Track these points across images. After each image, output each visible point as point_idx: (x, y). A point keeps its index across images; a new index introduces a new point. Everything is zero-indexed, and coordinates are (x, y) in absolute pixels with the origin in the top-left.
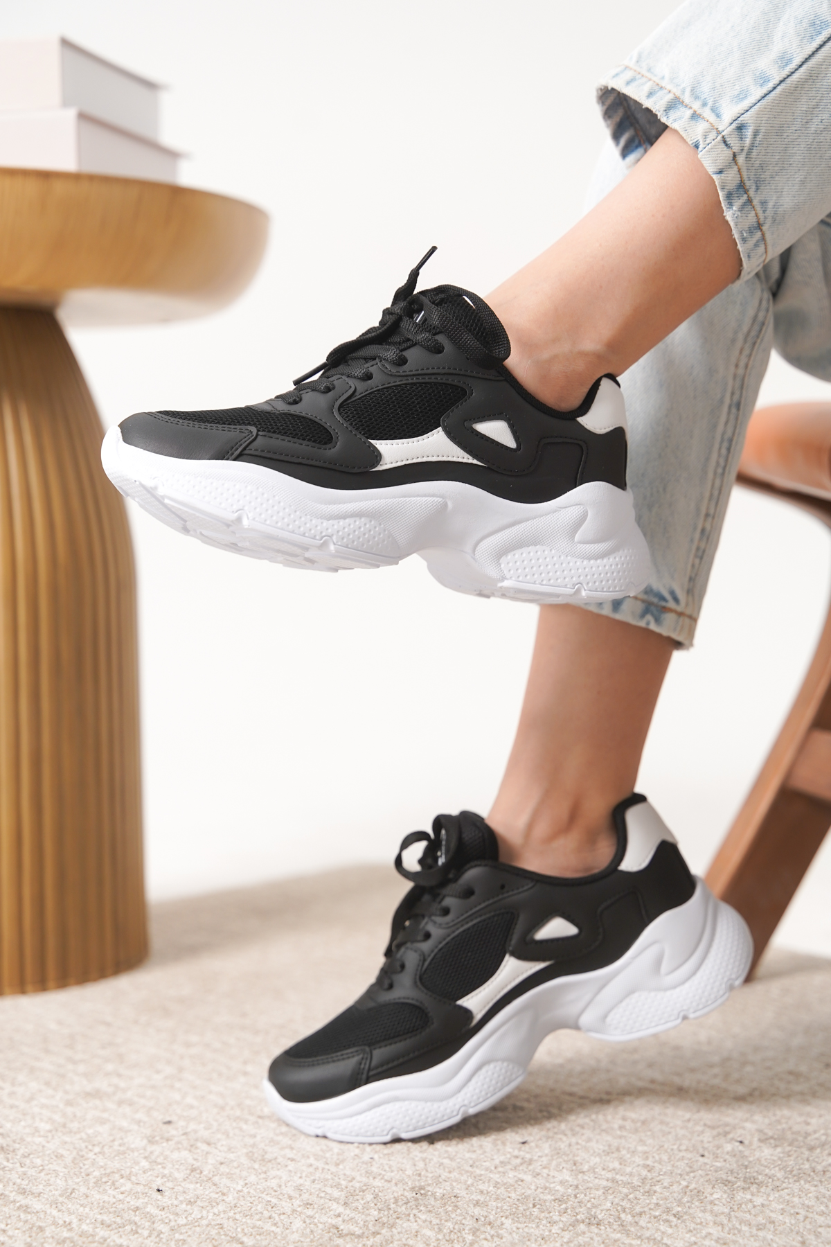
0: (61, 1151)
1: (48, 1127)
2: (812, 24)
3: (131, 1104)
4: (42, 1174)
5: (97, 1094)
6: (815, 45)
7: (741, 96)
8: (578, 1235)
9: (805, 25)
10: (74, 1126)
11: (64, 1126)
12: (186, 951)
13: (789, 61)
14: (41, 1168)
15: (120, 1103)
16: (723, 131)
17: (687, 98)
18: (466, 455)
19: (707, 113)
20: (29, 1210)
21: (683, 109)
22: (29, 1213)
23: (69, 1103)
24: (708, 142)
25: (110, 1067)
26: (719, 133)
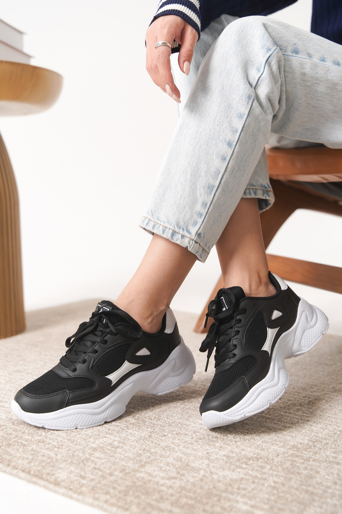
0: (11, 389)
1: (4, 382)
2: (209, 188)
3: (31, 374)
4: (6, 396)
5: (18, 371)
6: (212, 195)
7: (195, 223)
8: (186, 406)
9: (206, 188)
10: (13, 381)
11: (10, 381)
12: (38, 327)
13: (206, 205)
14: (5, 394)
15: (27, 374)
16: (194, 239)
17: (177, 230)
18: (136, 365)
19: (186, 234)
20: (4, 407)
21: (177, 235)
22: (4, 408)
23: (10, 374)
24: (190, 245)
25: (21, 363)
26: (193, 240)
